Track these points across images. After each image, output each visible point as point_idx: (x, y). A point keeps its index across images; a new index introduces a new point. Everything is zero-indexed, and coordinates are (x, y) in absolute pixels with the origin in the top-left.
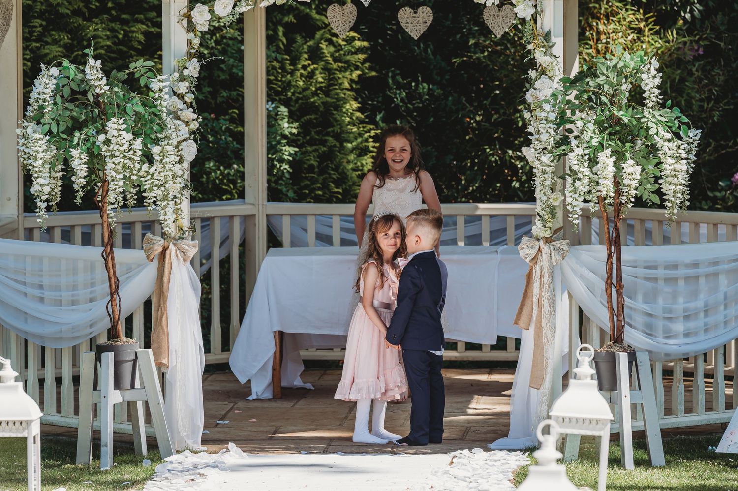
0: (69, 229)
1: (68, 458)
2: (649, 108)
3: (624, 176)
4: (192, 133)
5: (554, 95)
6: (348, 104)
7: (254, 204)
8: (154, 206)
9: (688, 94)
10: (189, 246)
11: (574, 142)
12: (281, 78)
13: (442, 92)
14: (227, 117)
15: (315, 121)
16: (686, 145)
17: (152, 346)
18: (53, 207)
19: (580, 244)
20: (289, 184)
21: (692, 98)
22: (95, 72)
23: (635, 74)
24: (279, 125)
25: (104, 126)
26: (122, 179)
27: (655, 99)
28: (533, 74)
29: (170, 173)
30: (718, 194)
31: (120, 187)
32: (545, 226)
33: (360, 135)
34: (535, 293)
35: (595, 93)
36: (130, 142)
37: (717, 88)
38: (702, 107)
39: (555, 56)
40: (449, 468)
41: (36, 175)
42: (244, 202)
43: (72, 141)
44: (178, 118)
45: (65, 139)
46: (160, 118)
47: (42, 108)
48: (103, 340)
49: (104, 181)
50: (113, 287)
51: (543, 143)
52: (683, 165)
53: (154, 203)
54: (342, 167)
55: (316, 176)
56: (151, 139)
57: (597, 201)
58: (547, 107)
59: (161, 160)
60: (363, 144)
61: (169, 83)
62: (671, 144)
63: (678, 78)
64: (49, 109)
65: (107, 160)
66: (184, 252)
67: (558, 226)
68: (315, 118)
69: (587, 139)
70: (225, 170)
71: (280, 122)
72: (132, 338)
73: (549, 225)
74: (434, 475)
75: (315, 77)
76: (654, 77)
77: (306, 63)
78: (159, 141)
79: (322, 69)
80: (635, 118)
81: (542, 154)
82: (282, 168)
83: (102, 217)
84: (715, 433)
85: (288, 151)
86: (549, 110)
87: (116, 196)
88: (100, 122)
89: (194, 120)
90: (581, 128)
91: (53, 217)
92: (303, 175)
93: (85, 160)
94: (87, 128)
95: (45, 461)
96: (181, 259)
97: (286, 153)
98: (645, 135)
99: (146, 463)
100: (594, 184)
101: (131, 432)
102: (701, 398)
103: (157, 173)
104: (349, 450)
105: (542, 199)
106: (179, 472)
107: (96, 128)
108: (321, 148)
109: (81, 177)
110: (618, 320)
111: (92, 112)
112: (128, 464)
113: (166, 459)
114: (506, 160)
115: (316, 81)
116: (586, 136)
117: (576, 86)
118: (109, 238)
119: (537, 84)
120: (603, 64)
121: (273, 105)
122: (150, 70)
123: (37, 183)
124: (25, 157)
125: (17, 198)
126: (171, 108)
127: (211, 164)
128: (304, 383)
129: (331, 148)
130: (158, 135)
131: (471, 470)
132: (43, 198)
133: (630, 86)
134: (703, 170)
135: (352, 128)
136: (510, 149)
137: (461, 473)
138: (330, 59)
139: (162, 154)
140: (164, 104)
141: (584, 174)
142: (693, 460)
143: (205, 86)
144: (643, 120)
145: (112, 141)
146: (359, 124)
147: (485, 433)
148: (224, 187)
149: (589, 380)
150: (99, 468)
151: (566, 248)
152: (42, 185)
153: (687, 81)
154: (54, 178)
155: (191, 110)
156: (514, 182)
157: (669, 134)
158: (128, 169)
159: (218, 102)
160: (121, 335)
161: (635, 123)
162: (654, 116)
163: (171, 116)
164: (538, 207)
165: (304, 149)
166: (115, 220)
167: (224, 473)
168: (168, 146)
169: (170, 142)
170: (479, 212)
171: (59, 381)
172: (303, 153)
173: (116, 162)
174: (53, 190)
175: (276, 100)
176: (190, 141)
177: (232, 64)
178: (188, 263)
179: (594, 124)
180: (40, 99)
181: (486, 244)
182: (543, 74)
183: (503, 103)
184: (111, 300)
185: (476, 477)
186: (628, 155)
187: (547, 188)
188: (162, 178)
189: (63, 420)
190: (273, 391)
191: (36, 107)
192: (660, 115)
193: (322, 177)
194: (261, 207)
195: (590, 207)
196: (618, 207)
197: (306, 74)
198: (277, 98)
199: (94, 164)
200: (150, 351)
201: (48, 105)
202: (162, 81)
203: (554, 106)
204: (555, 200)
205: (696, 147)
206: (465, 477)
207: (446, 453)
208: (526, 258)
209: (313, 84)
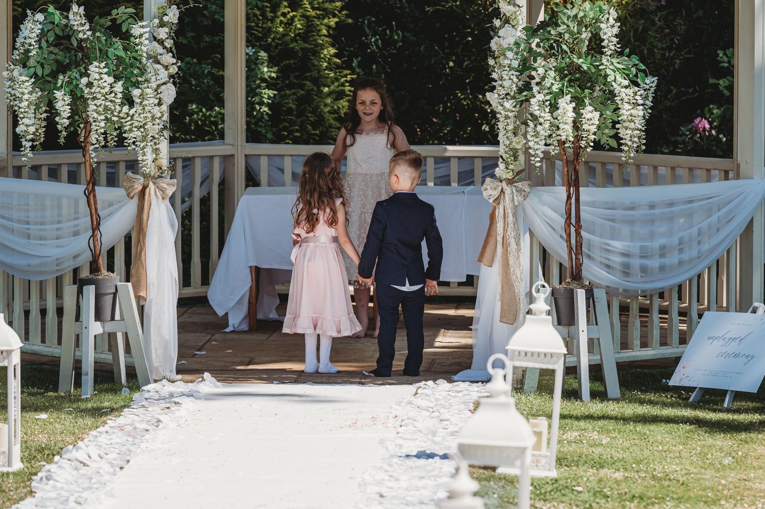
0: (55, 167)
1: (51, 386)
2: (607, 55)
3: (583, 122)
4: (171, 76)
5: (517, 44)
6: (326, 50)
7: (233, 145)
8: (133, 147)
9: (651, 43)
10: (168, 184)
11: (536, 89)
12: (262, 24)
13: (415, 39)
14: (209, 61)
15: (294, 66)
16: (642, 92)
17: (132, 279)
18: (37, 147)
19: (543, 185)
20: (268, 126)
21: (654, 47)
22: (79, 18)
23: (594, 23)
24: (259, 69)
25: (86, 69)
26: (104, 120)
27: (613, 48)
28: (497, 23)
29: (149, 115)
30: (679, 139)
31: (102, 128)
32: (507, 168)
33: (337, 79)
34: (498, 232)
35: (556, 41)
36: (111, 85)
37: (678, 38)
38: (663, 55)
39: (519, 6)
40: (413, 398)
41: (22, 116)
42: (224, 143)
43: (56, 84)
44: (158, 62)
45: (50, 82)
46: (141, 63)
47: (28, 51)
48: (85, 274)
49: (87, 123)
50: (95, 223)
51: (506, 89)
52: (639, 111)
53: (134, 143)
54: (319, 110)
55: (294, 118)
56: (132, 82)
57: (557, 145)
58: (510, 55)
59: (141, 102)
60: (340, 88)
61: (149, 29)
62: (628, 90)
63: (641, 27)
64: (34, 52)
65: (89, 102)
66: (163, 190)
67: (520, 168)
68: (294, 63)
69: (548, 85)
70: (207, 112)
71: (260, 67)
72: (113, 272)
73: (511, 167)
74: (399, 405)
75: (294, 24)
76: (613, 26)
77: (286, 10)
78: (139, 84)
79: (301, 16)
80: (593, 66)
81: (505, 99)
82: (261, 110)
83: (84, 156)
84: (670, 367)
85: (267, 94)
86: (512, 58)
87: (97, 137)
88: (83, 66)
89: (173, 64)
90: (542, 75)
91: (37, 156)
92: (282, 117)
93: (69, 102)
94: (71, 71)
95: (29, 389)
96: (160, 197)
97: (266, 96)
98: (604, 82)
99: (125, 392)
100: (554, 129)
101: (111, 362)
102: (656, 333)
103: (137, 115)
104: (319, 381)
105: (505, 143)
106: (155, 400)
107: (79, 71)
108: (299, 92)
109: (64, 118)
110: (576, 258)
111: (76, 56)
112: (108, 392)
113: (144, 388)
114: (477, 105)
115: (295, 28)
116: (547, 83)
117: (538, 35)
118: (91, 177)
119: (501, 33)
120: (565, 14)
121: (254, 50)
122: (131, 17)
123: (23, 123)
124: (12, 98)
125: (6, 137)
126: (151, 53)
127: (194, 106)
128: (280, 316)
129: (309, 92)
130: (138, 78)
131: (433, 400)
132: (27, 138)
133: (590, 35)
134: (664, 116)
135: (329, 72)
136: (480, 94)
137: (424, 403)
138: (308, 6)
139: (142, 96)
140: (145, 49)
141: (545, 119)
142: (647, 392)
143: (189, 32)
144: (601, 67)
145: (94, 84)
146: (336, 69)
147: (450, 365)
148: (206, 128)
149: (544, 316)
150: (80, 396)
151: (527, 189)
152: (27, 126)
153: (650, 31)
154: (39, 119)
155: (170, 54)
156: (485, 126)
157: (626, 81)
158: (110, 110)
159: (201, 47)
160: (102, 269)
161: (593, 70)
162: (612, 63)
163: (151, 61)
164: (501, 150)
165: (283, 92)
166: (95, 160)
167: (198, 402)
168: (148, 89)
169: (150, 85)
170: (447, 154)
171: (43, 312)
172: (282, 97)
173: (98, 104)
174: (37, 130)
175: (256, 46)
176: (169, 84)
177: (214, 10)
178: (167, 202)
179: (555, 71)
180: (26, 43)
181: (454, 184)
182: (507, 23)
183: (474, 50)
184: (93, 236)
185: (438, 408)
186: (587, 101)
187: (510, 132)
188: (141, 120)
189: (47, 349)
190: (250, 323)
191: (22, 51)
192: (618, 63)
193: (300, 120)
194: (239, 147)
195: (551, 151)
196: (578, 150)
197: (286, 21)
198: (258, 44)
199: (77, 105)
200: (130, 284)
201: (34, 49)
202: (142, 27)
203: (517, 53)
204: (518, 143)
205: (652, 93)
206: (428, 407)
207: (411, 384)
208: (490, 198)
209: (292, 30)
